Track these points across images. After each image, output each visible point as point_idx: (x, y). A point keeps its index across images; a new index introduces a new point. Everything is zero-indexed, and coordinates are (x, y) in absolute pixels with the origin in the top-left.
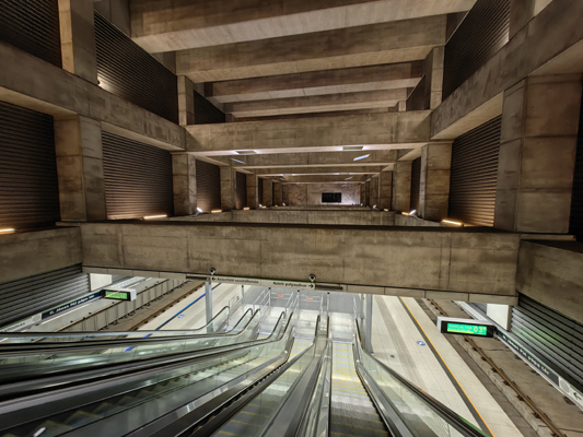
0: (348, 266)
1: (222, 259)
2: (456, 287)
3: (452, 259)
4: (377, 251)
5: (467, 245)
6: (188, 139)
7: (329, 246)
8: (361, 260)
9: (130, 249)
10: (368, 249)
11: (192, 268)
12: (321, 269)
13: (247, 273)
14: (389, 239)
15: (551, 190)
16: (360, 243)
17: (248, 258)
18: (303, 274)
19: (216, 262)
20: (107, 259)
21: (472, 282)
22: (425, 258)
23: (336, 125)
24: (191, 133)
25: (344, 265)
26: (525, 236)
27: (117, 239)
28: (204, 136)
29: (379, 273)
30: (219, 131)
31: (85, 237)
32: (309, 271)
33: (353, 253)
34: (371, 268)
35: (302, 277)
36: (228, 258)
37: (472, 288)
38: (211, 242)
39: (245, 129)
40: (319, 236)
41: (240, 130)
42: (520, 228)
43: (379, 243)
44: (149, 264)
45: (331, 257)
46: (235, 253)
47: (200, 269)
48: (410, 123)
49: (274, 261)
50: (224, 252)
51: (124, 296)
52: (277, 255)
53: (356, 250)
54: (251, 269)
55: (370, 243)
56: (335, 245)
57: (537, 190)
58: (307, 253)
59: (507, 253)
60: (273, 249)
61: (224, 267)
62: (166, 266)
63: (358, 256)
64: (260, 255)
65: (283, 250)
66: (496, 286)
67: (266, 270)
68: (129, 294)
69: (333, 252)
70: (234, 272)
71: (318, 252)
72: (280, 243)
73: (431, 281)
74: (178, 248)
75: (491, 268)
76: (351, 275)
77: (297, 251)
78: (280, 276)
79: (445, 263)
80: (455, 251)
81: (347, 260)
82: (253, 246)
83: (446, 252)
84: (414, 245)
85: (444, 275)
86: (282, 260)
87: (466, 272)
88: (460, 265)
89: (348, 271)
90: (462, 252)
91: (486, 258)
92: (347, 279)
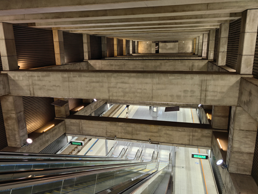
0: (162, 137)
1: (119, 133)
2: (194, 144)
3: (193, 136)
4: (171, 133)
5: (198, 132)
6: (89, 67)
7: (155, 130)
8: (165, 135)
9: (84, 128)
10: (168, 132)
11: (108, 136)
12: (153, 137)
13: (127, 138)
14: (174, 129)
15: (223, 117)
16: (165, 130)
17: (128, 133)
18: (147, 139)
19: (117, 134)
20: (76, 131)
21: (199, 143)
22: (185, 135)
23: (163, 64)
24: (91, 64)
25: (160, 136)
26: (214, 130)
27: (79, 125)
28: (98, 66)
29: (171, 139)
30: (105, 63)
31: (67, 124)
32: (149, 138)
33: (163, 133)
34: (169, 138)
35: (146, 140)
36: (121, 133)
37: (199, 145)
38: (115, 127)
39: (119, 64)
40: (152, 127)
41: (116, 64)
42: (214, 127)
43: (171, 130)
44: (92, 134)
45: (156, 134)
46: (123, 131)
47: (111, 136)
48: (198, 65)
49: (137, 134)
50: (120, 131)
51: (80, 144)
52: (138, 132)
53: (164, 132)
54: (129, 136)
55: (168, 130)
56: (157, 130)
57: (219, 116)
58: (148, 132)
59: (209, 135)
60: (136, 130)
61: (119, 136)
62: (98, 135)
63: (165, 134)
64: (132, 132)
65: (140, 131)
66: (206, 144)
67: (134, 137)
68: (82, 143)
69: (156, 132)
70: (123, 137)
71: (152, 132)
72: (139, 129)
73: (187, 142)
74: (103, 129)
75: (204, 139)
76: (162, 140)
77: (144, 131)
78: (139, 139)
79: (191, 137)
80: (194, 133)
81: (161, 135)
82: (130, 129)
83: (191, 134)
84: (182, 131)
85: (191, 140)
86: (140, 134)
87: (197, 140)
88: (195, 138)
89: (161, 138)
90: (196, 134)
91: (203, 136)
92: (161, 141)
